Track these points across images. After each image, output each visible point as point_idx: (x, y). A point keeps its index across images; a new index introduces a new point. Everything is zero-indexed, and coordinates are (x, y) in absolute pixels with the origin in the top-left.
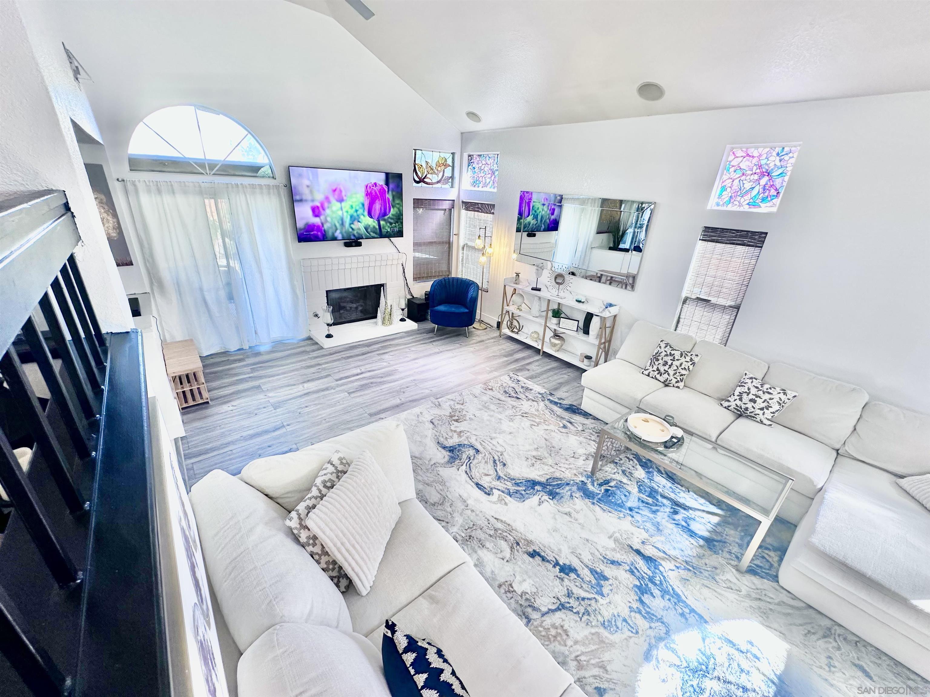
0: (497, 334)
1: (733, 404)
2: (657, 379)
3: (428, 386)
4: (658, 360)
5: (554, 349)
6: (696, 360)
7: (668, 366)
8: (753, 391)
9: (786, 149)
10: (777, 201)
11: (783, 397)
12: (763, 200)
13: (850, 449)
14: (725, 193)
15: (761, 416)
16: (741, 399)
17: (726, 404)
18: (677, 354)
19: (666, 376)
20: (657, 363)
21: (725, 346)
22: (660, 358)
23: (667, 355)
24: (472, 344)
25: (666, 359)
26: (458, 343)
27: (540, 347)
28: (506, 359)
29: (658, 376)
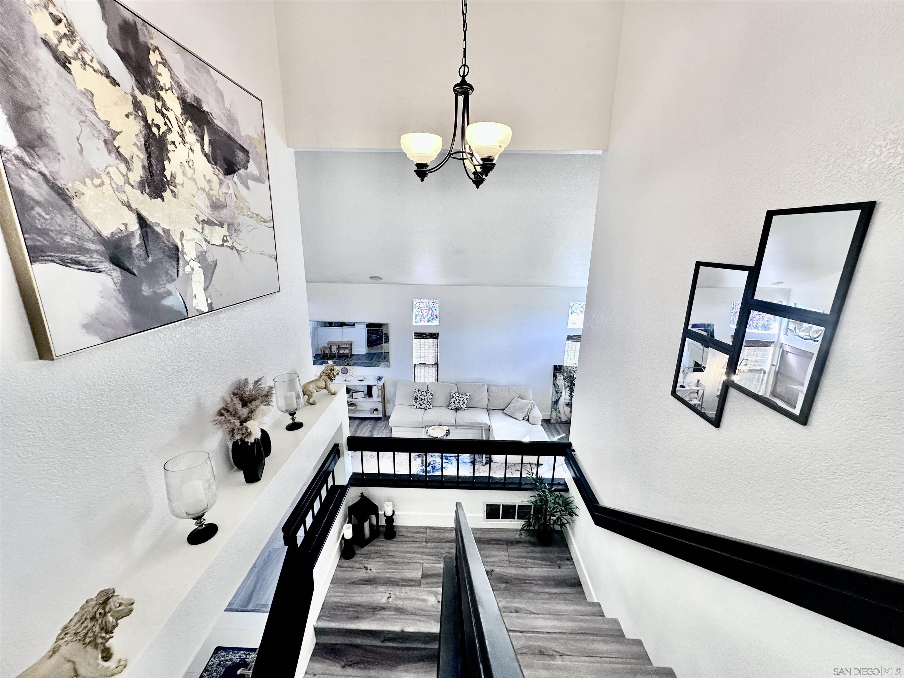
1: (453, 407)
2: (420, 408)
4: (418, 399)
6: (432, 393)
7: (423, 401)
8: (457, 398)
9: (435, 300)
10: (438, 320)
11: (467, 397)
12: (432, 319)
13: (490, 407)
14: (417, 317)
15: (464, 408)
16: (455, 404)
17: (450, 408)
18: (424, 393)
19: (424, 405)
20: (418, 401)
21: (438, 382)
22: (418, 398)
23: (421, 396)
25: (421, 397)
29: (421, 407)
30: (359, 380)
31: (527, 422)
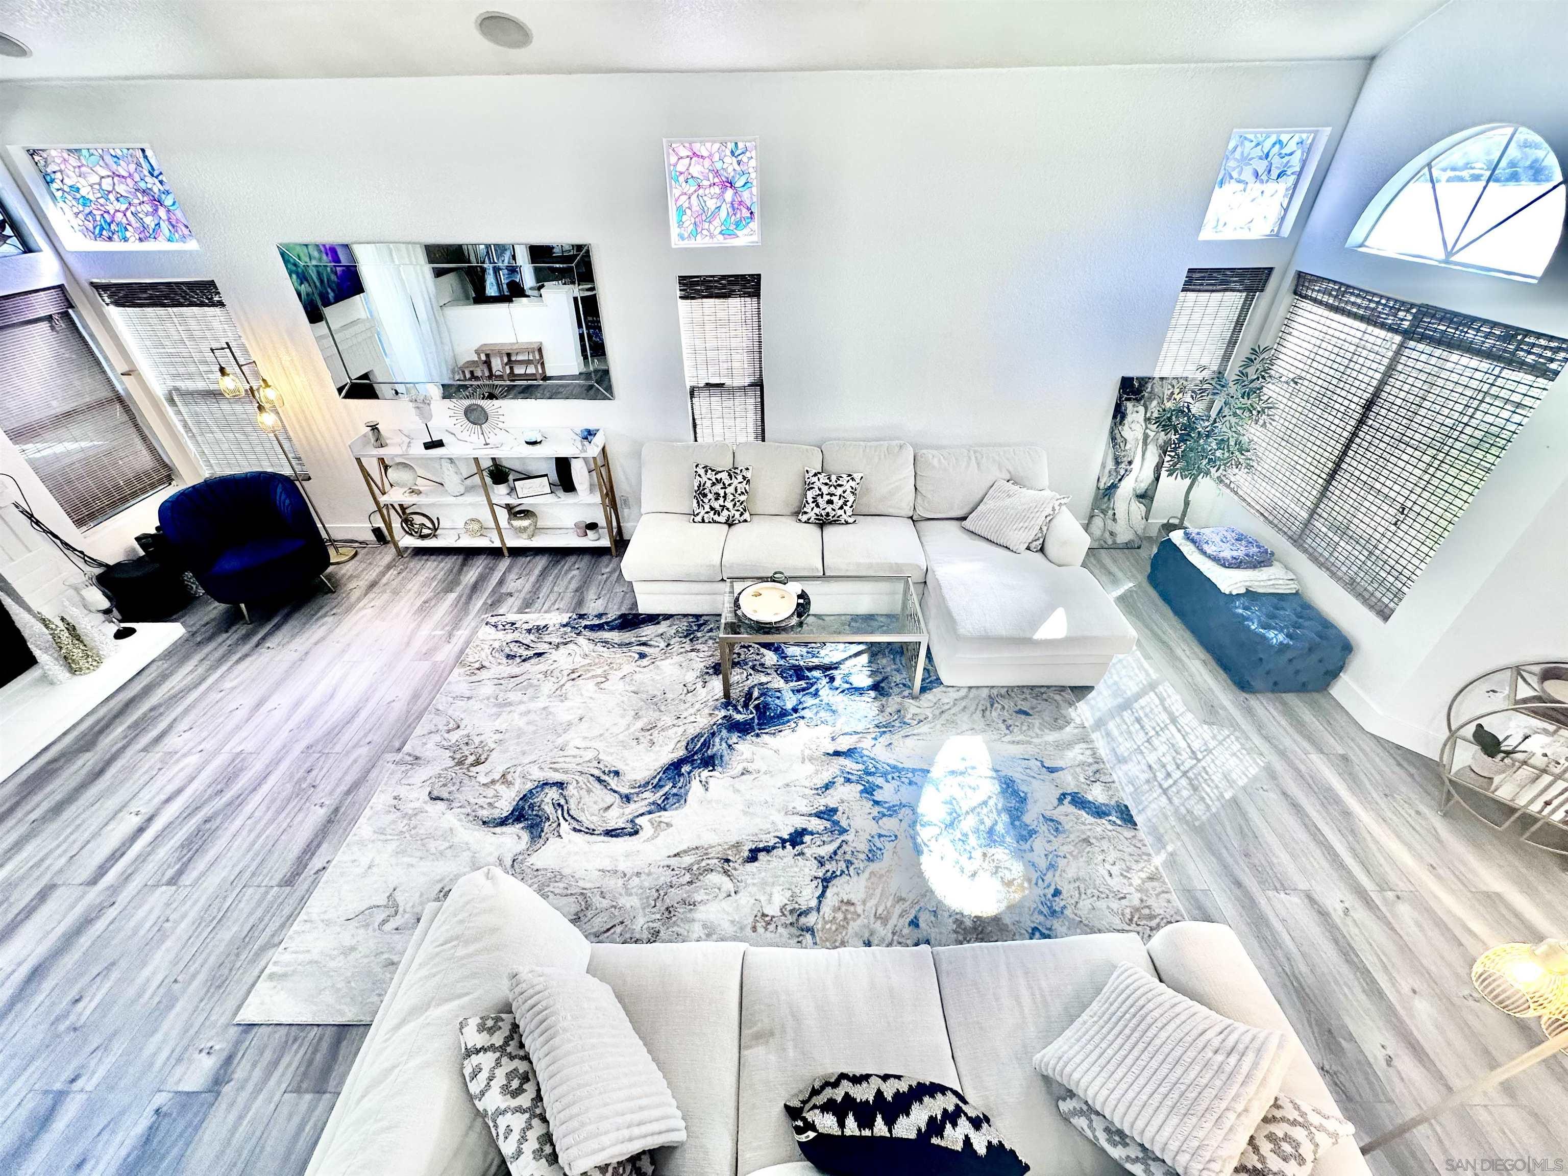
0: (389, 553)
1: (812, 515)
2: (715, 522)
3: (355, 740)
4: (705, 495)
5: (525, 536)
6: (748, 475)
7: (722, 499)
8: (825, 490)
9: (741, 145)
10: (754, 225)
11: (852, 483)
12: (737, 224)
14: (684, 218)
15: (844, 517)
16: (818, 506)
17: (804, 518)
18: (724, 476)
19: (725, 513)
20: (706, 500)
21: (763, 440)
22: (706, 491)
23: (713, 484)
24: (359, 600)
25: (714, 489)
26: (325, 615)
27: (498, 544)
28: (452, 596)
29: (716, 518)
30: (527, 443)
31: (1039, 556)
